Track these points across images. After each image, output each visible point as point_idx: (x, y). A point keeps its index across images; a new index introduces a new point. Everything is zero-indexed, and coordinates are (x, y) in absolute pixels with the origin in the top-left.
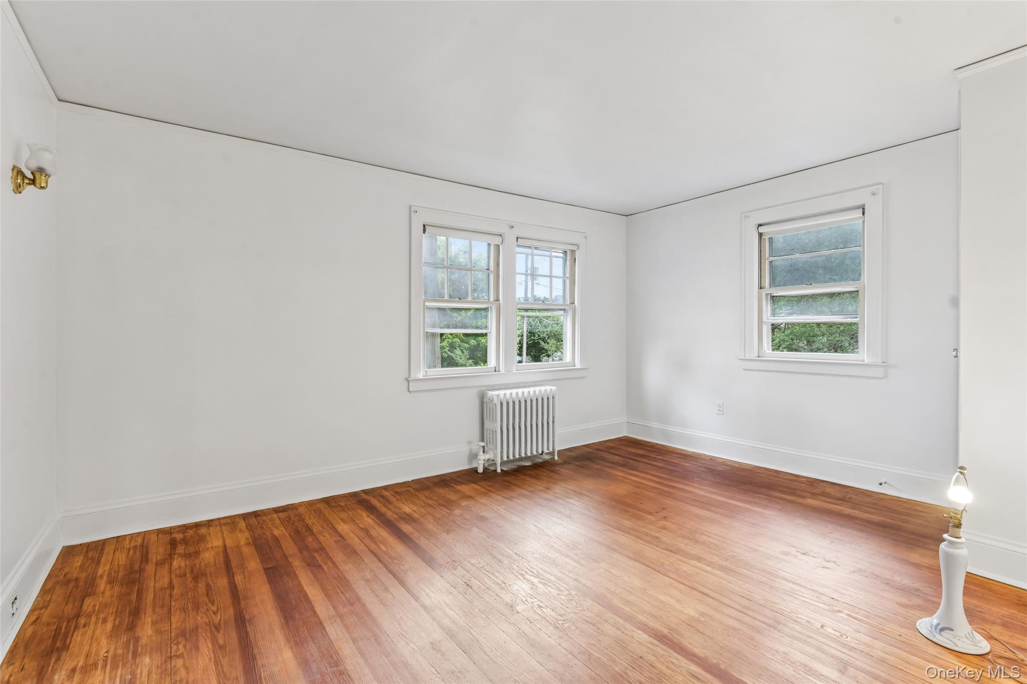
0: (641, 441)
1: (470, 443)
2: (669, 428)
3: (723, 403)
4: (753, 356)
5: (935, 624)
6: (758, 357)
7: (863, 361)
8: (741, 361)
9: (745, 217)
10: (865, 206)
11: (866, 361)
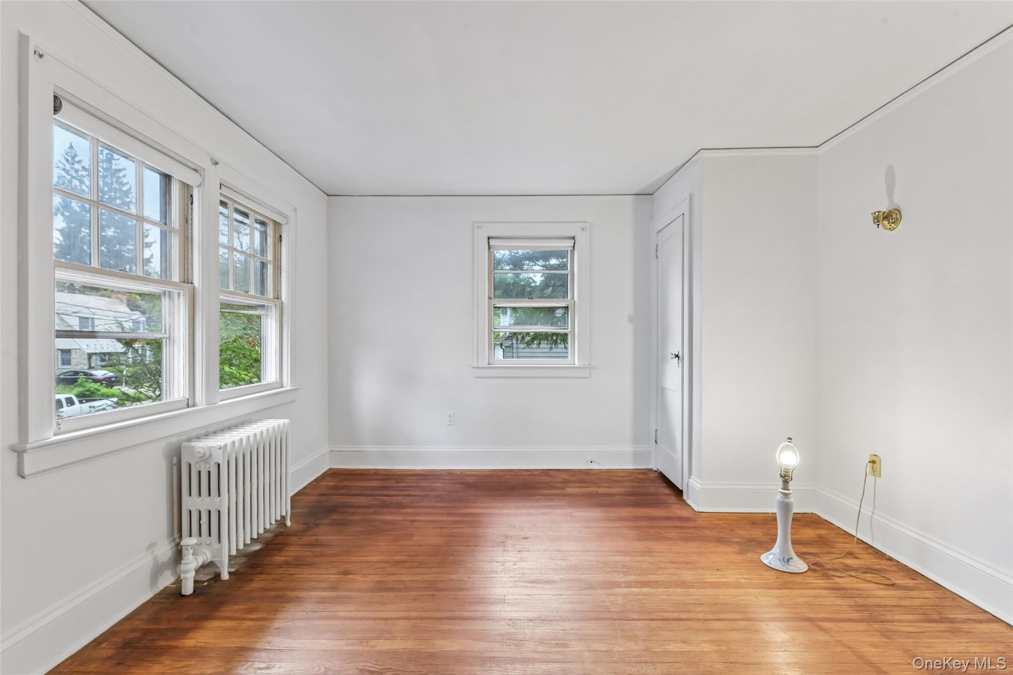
0: (354, 470)
1: (152, 546)
2: (391, 449)
3: (454, 413)
4: (485, 364)
5: (781, 559)
6: (489, 364)
7: (574, 365)
8: (474, 369)
9: (477, 227)
10: (575, 238)
11: (577, 365)
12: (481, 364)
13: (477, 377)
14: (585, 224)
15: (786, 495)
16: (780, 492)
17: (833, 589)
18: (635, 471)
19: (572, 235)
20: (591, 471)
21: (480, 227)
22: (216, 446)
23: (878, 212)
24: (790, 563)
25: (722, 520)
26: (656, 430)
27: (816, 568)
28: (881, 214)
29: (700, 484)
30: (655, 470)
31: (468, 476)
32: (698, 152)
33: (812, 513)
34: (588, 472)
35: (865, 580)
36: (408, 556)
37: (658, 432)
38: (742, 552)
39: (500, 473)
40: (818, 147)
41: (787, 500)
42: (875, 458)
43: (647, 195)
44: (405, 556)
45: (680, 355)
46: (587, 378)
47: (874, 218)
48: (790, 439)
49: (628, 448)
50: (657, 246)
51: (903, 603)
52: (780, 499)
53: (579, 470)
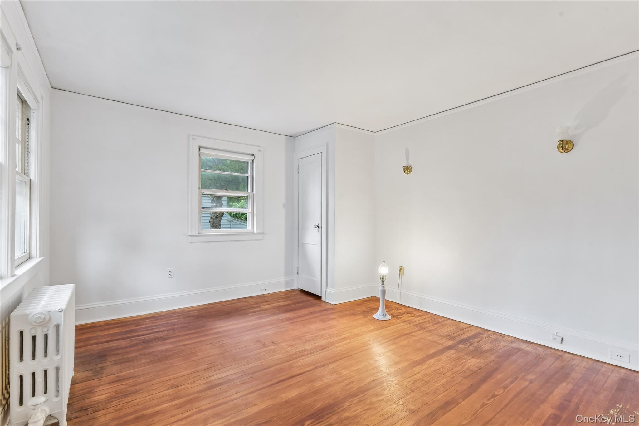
3: (173, 269)
4: (197, 234)
5: (383, 315)
6: (199, 233)
7: (253, 232)
8: (189, 237)
9: (192, 139)
10: (254, 155)
11: (255, 231)
12: (194, 233)
13: (191, 242)
14: (261, 148)
15: (383, 287)
16: (381, 286)
17: (404, 322)
18: (288, 291)
19: (253, 153)
20: (265, 295)
21: (194, 139)
22: (57, 310)
23: (405, 166)
24: (386, 316)
25: (346, 306)
26: (298, 267)
27: (393, 316)
28: (406, 167)
29: (334, 291)
30: (297, 289)
31: (192, 311)
32: (333, 123)
33: (374, 296)
34: (263, 296)
35: (409, 316)
36: (208, 364)
37: (299, 268)
38: (365, 317)
39: (210, 306)
40: (375, 132)
41: (384, 289)
42: (401, 268)
43: (292, 137)
44: (206, 365)
45: (320, 225)
46: (261, 240)
47: (404, 169)
48: (384, 262)
49: (282, 279)
50: (298, 166)
51: (425, 320)
52: (381, 289)
53: (259, 295)
